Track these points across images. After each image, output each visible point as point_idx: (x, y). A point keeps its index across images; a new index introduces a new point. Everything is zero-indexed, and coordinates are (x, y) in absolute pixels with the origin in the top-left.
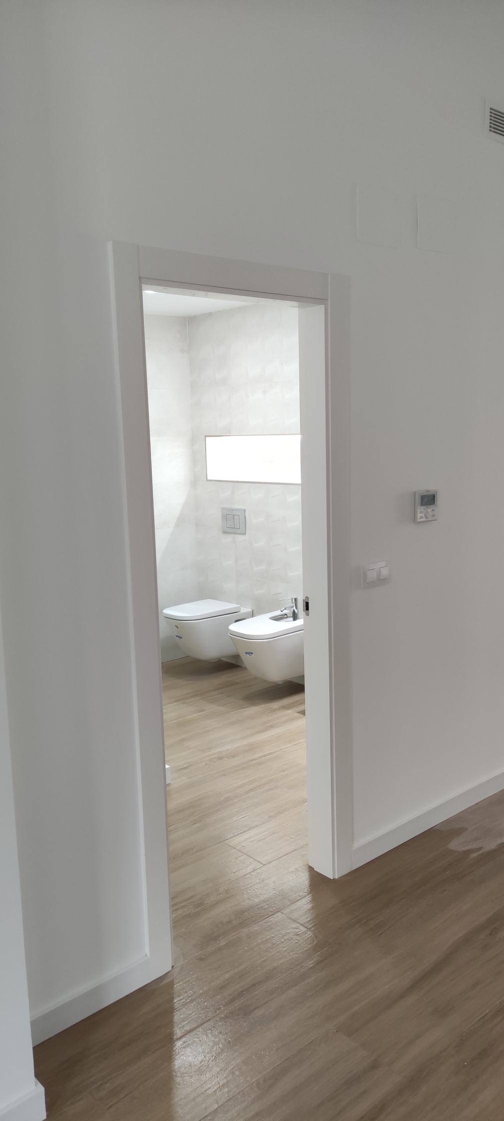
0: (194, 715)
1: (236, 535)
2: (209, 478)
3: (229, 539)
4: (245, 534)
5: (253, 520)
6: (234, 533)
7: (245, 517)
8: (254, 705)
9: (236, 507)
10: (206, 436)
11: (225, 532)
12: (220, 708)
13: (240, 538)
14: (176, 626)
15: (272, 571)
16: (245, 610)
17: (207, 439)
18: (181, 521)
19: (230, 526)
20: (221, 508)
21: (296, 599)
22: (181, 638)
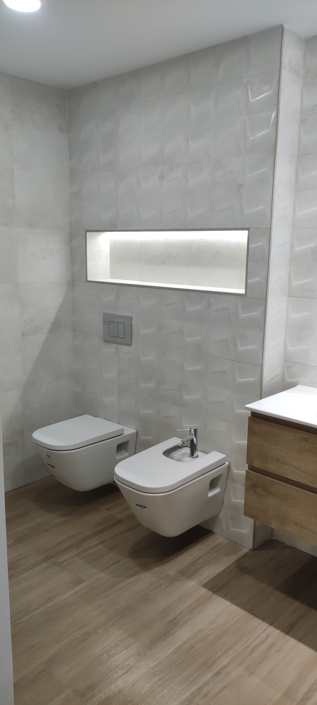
0: (69, 594)
1: (120, 346)
2: (89, 279)
3: (110, 349)
4: (131, 345)
5: (141, 330)
6: (118, 343)
7: (131, 325)
8: (145, 567)
9: (121, 313)
10: (87, 231)
11: (106, 341)
13: (124, 349)
14: (47, 455)
15: (164, 390)
16: (129, 431)
17: (88, 234)
18: (56, 325)
19: (113, 334)
20: (103, 314)
21: (195, 430)
22: (54, 467)
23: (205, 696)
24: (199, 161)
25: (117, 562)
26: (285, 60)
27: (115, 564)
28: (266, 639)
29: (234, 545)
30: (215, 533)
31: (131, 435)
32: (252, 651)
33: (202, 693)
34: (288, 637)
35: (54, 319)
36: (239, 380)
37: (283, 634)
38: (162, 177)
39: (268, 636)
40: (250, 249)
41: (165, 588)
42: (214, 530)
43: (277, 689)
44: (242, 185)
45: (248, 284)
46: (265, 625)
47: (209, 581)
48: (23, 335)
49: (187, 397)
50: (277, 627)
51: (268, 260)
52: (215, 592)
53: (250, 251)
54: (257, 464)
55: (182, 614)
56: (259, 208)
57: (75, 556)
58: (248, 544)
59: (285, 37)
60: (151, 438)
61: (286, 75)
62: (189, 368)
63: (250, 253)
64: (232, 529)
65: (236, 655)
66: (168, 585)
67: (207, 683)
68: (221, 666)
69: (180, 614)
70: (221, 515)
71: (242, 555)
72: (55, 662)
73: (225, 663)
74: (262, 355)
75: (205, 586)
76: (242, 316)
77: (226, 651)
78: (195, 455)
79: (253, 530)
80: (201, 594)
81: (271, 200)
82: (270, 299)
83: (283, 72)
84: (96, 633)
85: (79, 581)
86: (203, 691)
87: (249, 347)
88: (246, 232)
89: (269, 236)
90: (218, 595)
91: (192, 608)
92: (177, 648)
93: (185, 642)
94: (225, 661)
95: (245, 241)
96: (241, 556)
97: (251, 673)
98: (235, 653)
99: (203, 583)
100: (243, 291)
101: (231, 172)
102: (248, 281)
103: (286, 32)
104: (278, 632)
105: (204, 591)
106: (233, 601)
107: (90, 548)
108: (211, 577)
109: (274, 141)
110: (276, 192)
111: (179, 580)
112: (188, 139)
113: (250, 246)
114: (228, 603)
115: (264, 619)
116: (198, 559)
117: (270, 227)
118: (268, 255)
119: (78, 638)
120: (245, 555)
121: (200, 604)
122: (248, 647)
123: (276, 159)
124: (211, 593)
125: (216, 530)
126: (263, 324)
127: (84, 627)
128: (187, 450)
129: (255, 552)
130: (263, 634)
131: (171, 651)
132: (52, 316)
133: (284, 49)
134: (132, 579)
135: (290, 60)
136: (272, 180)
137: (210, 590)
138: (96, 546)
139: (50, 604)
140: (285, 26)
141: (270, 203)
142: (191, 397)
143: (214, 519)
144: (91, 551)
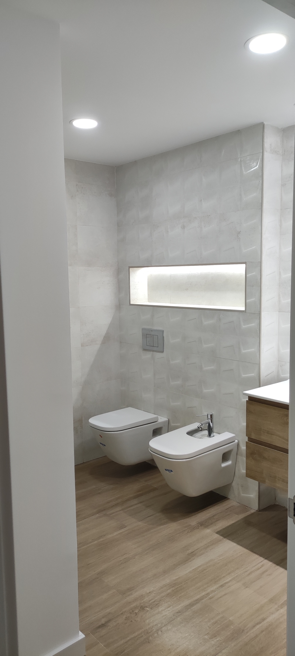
0: (115, 534)
1: (154, 353)
2: (132, 303)
3: (148, 356)
4: (163, 352)
5: (170, 340)
6: (153, 351)
7: (163, 337)
8: (174, 519)
9: (155, 328)
10: (130, 267)
11: (145, 350)
12: (140, 523)
13: (158, 355)
14: (100, 435)
15: (188, 386)
16: (162, 419)
17: (131, 269)
18: (107, 339)
19: (150, 344)
20: (142, 329)
21: (211, 416)
22: (105, 446)
23: (211, 598)
24: (209, 216)
25: (152, 515)
26: (267, 145)
27: (150, 516)
28: (261, 567)
29: (244, 508)
30: (229, 499)
31: (164, 422)
32: (249, 574)
33: (209, 596)
34: (278, 567)
35: (106, 334)
36: (243, 376)
37: (274, 565)
38: (183, 227)
39: (262, 566)
40: (247, 277)
41: (187, 533)
42: (229, 497)
43: (265, 597)
44: (240, 232)
45: (247, 303)
46: (262, 559)
47: (221, 530)
48: (82, 345)
49: (205, 391)
50: (271, 561)
51: (260, 285)
52: (225, 537)
53: (247, 279)
54: (253, 437)
55: (199, 549)
56: (253, 248)
57: (121, 510)
58: (255, 507)
59: (266, 130)
60: (179, 424)
61: (267, 155)
62: (207, 368)
63: (247, 281)
64: (242, 495)
65: (237, 576)
66: (189, 531)
67: (213, 591)
68: (225, 582)
69: (197, 549)
70: (234, 484)
71: (250, 514)
72: (104, 574)
73: (227, 580)
74: (259, 356)
75: (218, 533)
76: (244, 327)
77: (229, 574)
78: (212, 435)
79: (258, 494)
80: (215, 538)
81: (260, 241)
82: (263, 314)
83: (265, 153)
84: (135, 558)
85: (123, 527)
86: (209, 595)
87: (249, 350)
88: (244, 265)
89: (260, 268)
90: (228, 539)
91: (207, 546)
92: (193, 570)
93: (200, 567)
94: (228, 579)
95: (244, 272)
96: (248, 514)
97: (247, 587)
98: (236, 575)
99: (216, 531)
100: (243, 309)
101: (232, 223)
102: (247, 301)
103: (265, 126)
104: (271, 563)
105: (217, 536)
106: (239, 543)
107: (132, 506)
108: (224, 527)
109: (261, 201)
110: (264, 236)
111: (198, 528)
112: (201, 200)
113: (247, 276)
114: (235, 544)
115: (261, 555)
116: (214, 516)
117: (260, 261)
118: (260, 281)
119: (121, 561)
120: (252, 514)
121: (214, 543)
122: (246, 572)
123: (262, 213)
124: (222, 537)
125: (231, 496)
126: (259, 332)
127: (126, 554)
128: (206, 432)
129: (260, 512)
130: (259, 564)
131: (188, 571)
132: (104, 332)
133: (265, 138)
134: (162, 527)
135: (271, 145)
136: (260, 228)
137: (222, 535)
138: (136, 504)
139: (101, 540)
140: (265, 123)
141: (260, 244)
142: (209, 391)
143: (228, 487)
144: (132, 508)
